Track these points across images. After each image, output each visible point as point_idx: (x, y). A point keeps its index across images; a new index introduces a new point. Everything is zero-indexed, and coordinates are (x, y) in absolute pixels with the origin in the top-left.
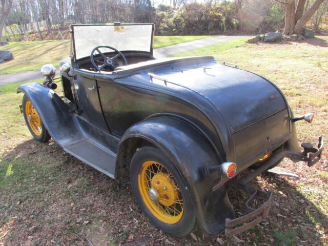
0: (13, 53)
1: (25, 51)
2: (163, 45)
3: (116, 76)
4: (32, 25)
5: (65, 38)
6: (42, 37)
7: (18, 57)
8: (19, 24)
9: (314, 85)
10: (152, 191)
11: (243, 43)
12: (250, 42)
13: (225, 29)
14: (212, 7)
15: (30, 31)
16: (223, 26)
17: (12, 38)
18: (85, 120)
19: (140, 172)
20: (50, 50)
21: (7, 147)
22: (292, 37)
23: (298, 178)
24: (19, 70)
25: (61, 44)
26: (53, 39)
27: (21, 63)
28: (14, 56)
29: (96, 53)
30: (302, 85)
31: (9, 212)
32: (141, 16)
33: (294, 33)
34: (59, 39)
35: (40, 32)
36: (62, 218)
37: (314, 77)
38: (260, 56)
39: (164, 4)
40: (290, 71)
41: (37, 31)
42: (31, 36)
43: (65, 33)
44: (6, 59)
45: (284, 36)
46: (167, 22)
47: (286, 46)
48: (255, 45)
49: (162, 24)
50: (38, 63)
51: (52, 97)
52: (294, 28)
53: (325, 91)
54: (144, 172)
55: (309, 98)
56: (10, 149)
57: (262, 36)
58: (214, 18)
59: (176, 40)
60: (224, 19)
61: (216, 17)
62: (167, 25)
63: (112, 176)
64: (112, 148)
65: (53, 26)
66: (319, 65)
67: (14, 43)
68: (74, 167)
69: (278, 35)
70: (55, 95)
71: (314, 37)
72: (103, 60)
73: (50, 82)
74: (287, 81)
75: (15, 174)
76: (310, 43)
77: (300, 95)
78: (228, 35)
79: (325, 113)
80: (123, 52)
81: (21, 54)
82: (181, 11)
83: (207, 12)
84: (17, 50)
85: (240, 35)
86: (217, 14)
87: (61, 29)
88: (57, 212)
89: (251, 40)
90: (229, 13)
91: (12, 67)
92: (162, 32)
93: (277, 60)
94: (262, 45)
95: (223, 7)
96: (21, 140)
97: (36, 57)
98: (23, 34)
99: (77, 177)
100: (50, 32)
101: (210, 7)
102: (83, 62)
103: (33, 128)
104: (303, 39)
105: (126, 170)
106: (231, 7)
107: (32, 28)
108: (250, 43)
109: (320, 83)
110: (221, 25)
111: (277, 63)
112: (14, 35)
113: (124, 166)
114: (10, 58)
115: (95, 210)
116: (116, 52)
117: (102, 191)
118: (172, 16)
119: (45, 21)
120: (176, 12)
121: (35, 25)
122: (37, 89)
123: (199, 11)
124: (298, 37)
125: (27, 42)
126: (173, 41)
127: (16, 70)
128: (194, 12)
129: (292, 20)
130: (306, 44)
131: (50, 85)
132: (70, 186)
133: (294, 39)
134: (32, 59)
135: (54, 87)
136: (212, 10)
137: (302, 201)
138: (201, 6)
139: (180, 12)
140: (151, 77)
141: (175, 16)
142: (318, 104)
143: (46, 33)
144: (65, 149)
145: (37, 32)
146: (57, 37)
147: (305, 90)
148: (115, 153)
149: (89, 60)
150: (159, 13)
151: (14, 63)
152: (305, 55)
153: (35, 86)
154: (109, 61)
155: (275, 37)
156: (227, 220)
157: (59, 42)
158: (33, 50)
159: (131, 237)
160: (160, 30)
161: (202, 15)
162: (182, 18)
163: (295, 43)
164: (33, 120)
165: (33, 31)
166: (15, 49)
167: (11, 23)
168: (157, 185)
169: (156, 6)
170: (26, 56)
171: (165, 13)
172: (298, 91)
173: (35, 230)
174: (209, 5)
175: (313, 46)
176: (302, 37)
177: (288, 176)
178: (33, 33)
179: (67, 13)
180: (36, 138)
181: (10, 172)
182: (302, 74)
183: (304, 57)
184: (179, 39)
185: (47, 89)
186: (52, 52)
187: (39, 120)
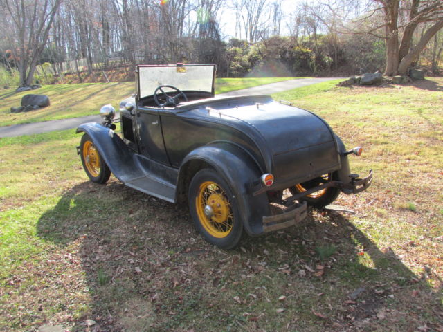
0: (50, 98)
1: (61, 96)
2: (233, 88)
3: (178, 111)
4: (68, 65)
5: (111, 81)
6: (80, 78)
7: (55, 103)
8: (53, 63)
9: (406, 133)
10: (207, 207)
11: (333, 86)
12: (342, 84)
13: (315, 69)
14: (299, 42)
15: (66, 72)
16: (312, 65)
17: (43, 80)
18: (146, 158)
19: (197, 194)
20: (93, 94)
21: (65, 187)
22: (395, 78)
23: (354, 213)
24: (60, 117)
25: (106, 88)
26: (94, 82)
27: (60, 110)
28: (50, 100)
29: (159, 92)
30: (392, 134)
31: (79, 232)
32: (207, 53)
33: (397, 75)
34: (103, 81)
35: (79, 73)
36: (127, 236)
37: (410, 125)
38: (352, 102)
39: (238, 38)
40: (383, 119)
41: (75, 71)
42: (66, 78)
43: (110, 75)
44: (41, 104)
45: (385, 77)
46: (241, 61)
47: (386, 89)
48: (347, 88)
49: (234, 63)
50: (82, 109)
51: (112, 136)
52: (398, 68)
53: (417, 140)
54: (201, 194)
55: (394, 147)
56: (68, 188)
57: (357, 77)
58: (301, 55)
59: (250, 83)
60: (314, 57)
61: (304, 54)
62: (241, 64)
63: (172, 201)
64: (172, 181)
65: (95, 65)
66: (420, 112)
67: (47, 86)
68: (134, 202)
69: (377, 77)
70: (115, 135)
71: (424, 79)
72: (165, 99)
73: (109, 123)
74: (376, 130)
75: (77, 207)
76: (417, 87)
77: (386, 143)
78: (318, 77)
79: (407, 161)
80: (184, 92)
81: (58, 100)
82: (258, 46)
83: (292, 47)
84: (53, 95)
85: (335, 77)
86: (305, 50)
87: (106, 69)
88: (122, 232)
89: (343, 82)
90: (321, 48)
91: (50, 114)
92: (234, 72)
93: (371, 106)
94: (356, 89)
95: (313, 41)
96: (78, 182)
97: (77, 103)
98: (57, 75)
99: (138, 209)
100: (91, 73)
101: (296, 41)
102: (147, 100)
103: (90, 170)
104: (409, 81)
105: (185, 196)
106: (323, 42)
107: (69, 68)
108: (342, 86)
109: (414, 131)
110: (310, 64)
111: (369, 110)
112: (46, 77)
113: (183, 193)
114: (45, 104)
115: (156, 232)
116: (178, 92)
117: (162, 220)
118: (247, 53)
119: (85, 59)
120: (252, 47)
121: (73, 63)
122: (97, 129)
123: (281, 47)
124: (402, 79)
125: (63, 85)
126: (247, 83)
127: (57, 117)
128: (275, 48)
129: (396, 59)
130: (412, 87)
131: (109, 125)
132: (131, 216)
133: (397, 82)
134: (73, 105)
135: (113, 127)
136: (298, 45)
137: (350, 228)
138: (284, 40)
139: (257, 48)
140: (209, 111)
141: (251, 53)
142: (404, 152)
143: (86, 74)
144: (126, 184)
145: (74, 73)
146: (99, 79)
147: (394, 139)
148: (175, 185)
149: (152, 99)
150: (231, 49)
151: (51, 109)
152: (407, 101)
153: (96, 126)
154: (171, 99)
155: (373, 78)
156: (264, 217)
157: (104, 86)
158: (73, 94)
159: (189, 249)
160: (231, 70)
161: (286, 52)
162: (260, 55)
163: (399, 87)
164: (91, 161)
165: (69, 71)
166: (50, 93)
167: (42, 62)
168: (212, 204)
169: (227, 41)
170: (65, 102)
171: (238, 49)
172: (386, 140)
173: (105, 242)
174: (295, 38)
175: (420, 90)
176: (408, 78)
177: (344, 212)
178: (69, 74)
179: (112, 49)
180: (93, 180)
181: (72, 205)
182: (395, 121)
183: (405, 102)
184: (254, 81)
185: (108, 129)
186: (96, 97)
187: (97, 161)
